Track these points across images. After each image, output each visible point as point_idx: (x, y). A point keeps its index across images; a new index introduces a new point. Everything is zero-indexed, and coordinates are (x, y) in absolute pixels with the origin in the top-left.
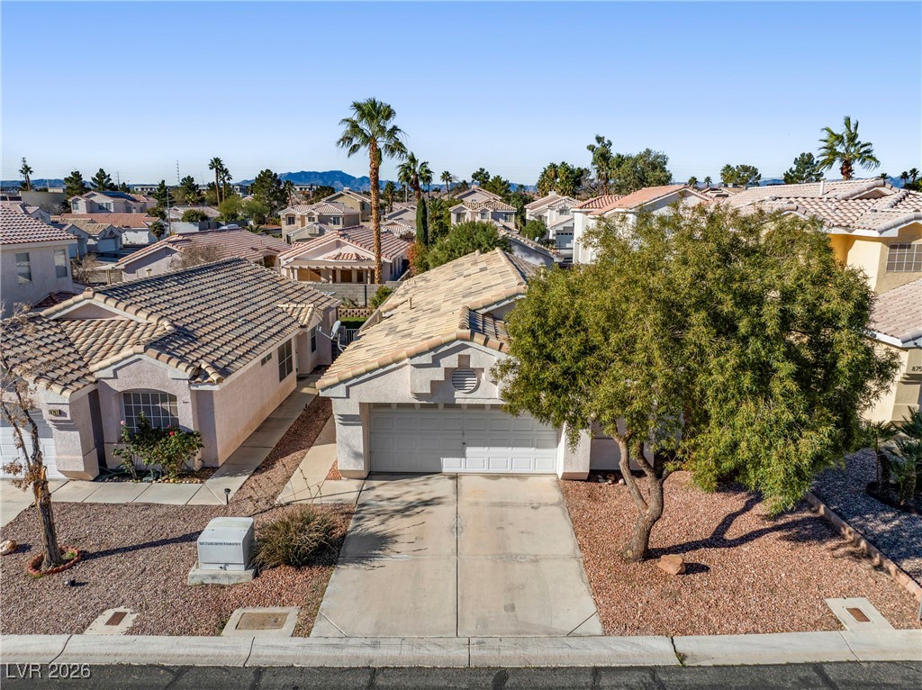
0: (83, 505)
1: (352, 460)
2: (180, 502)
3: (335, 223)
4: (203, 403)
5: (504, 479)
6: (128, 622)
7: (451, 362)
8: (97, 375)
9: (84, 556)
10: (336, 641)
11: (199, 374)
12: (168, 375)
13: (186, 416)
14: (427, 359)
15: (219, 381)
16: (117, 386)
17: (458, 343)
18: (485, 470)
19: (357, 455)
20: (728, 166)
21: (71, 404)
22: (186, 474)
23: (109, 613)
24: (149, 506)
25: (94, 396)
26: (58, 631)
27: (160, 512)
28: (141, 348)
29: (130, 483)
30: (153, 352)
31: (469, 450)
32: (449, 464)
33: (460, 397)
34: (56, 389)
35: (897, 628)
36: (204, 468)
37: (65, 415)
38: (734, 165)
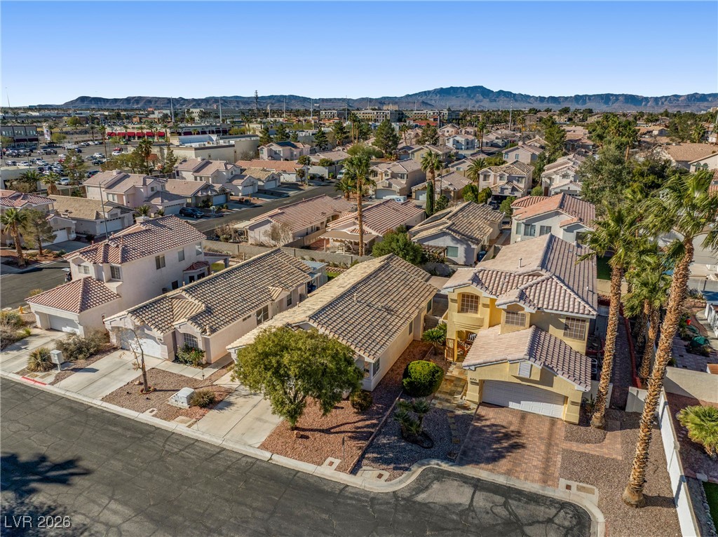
0: (164, 371)
2: (191, 376)
4: (206, 342)
6: (154, 413)
8: (175, 326)
9: (155, 390)
11: (204, 331)
12: (195, 330)
13: (201, 346)
15: (209, 335)
16: (181, 331)
21: (164, 337)
22: (199, 365)
23: (151, 409)
24: (182, 375)
25: (174, 334)
26: (138, 411)
27: (184, 378)
28: (187, 320)
29: (182, 365)
30: (190, 322)
34: (159, 332)
36: (207, 363)
37: (162, 340)
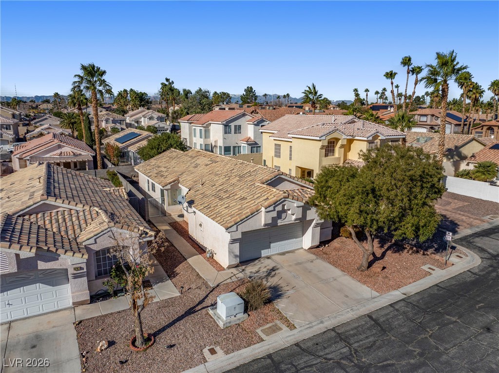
1: (234, 259)
3: (7, 129)
5: (287, 254)
6: (219, 350)
7: (279, 208)
8: (85, 244)
10: (308, 326)
11: (141, 233)
14: (271, 208)
16: (96, 248)
17: (283, 199)
18: (277, 252)
19: (236, 256)
20: (216, 92)
21: (87, 262)
28: (112, 225)
29: (113, 299)
30: (119, 225)
31: (272, 245)
32: (264, 253)
33: (280, 222)
34: (79, 255)
35: (442, 269)
37: (83, 269)
38: (218, 92)
